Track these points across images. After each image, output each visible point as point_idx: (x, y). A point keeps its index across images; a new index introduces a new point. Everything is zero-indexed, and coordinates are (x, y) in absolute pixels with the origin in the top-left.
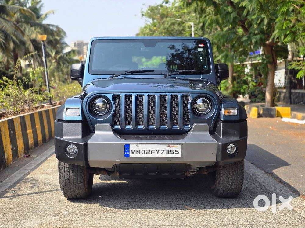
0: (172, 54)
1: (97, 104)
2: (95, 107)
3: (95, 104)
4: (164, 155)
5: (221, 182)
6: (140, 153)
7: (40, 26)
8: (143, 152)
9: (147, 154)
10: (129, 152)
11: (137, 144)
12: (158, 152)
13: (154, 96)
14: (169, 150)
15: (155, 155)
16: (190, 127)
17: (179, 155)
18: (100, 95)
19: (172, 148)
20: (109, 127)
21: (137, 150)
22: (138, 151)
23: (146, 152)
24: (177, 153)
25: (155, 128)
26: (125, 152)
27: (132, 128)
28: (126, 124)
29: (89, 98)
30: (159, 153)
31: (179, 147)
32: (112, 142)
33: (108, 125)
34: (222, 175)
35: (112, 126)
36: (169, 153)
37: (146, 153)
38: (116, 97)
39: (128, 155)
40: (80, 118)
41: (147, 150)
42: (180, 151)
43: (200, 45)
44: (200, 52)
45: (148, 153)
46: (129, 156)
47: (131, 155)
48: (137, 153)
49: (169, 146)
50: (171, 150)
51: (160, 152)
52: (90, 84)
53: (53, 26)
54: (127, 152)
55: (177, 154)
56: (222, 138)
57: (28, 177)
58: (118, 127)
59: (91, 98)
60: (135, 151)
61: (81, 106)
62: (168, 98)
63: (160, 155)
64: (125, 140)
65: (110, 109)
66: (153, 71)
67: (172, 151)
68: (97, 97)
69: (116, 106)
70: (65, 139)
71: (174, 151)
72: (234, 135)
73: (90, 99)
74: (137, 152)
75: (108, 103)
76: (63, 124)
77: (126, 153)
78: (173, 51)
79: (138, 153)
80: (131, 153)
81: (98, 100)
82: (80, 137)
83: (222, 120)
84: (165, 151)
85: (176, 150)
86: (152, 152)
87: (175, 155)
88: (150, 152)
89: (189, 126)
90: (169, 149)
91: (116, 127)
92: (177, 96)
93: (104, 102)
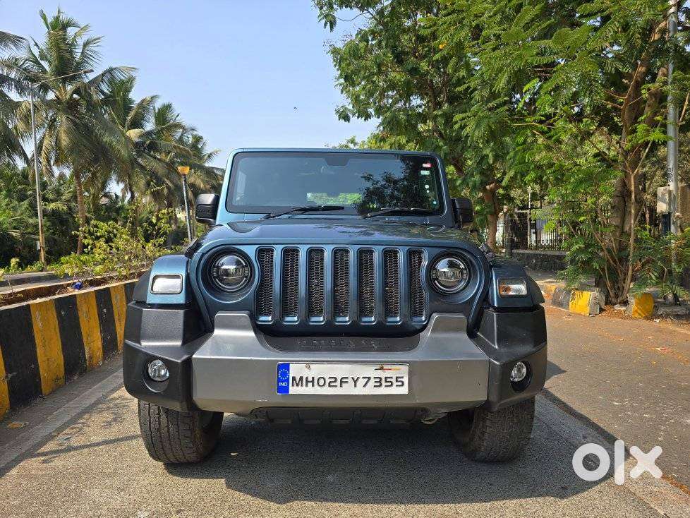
0: (368, 189)
1: (222, 268)
2: (218, 272)
3: (218, 268)
4: (370, 390)
5: (486, 436)
6: (313, 386)
7: (202, 168)
8: (322, 382)
9: (329, 386)
10: (287, 381)
11: (308, 363)
12: (355, 382)
13: (347, 252)
14: (381, 379)
15: (348, 389)
16: (424, 321)
17: (404, 390)
18: (228, 248)
19: (388, 374)
20: (246, 320)
21: (307, 378)
22: (310, 379)
23: (328, 381)
24: (400, 384)
25: (349, 321)
26: (279, 380)
27: (297, 321)
28: (286, 312)
29: (203, 254)
30: (358, 383)
31: (403, 371)
32: (250, 358)
33: (244, 314)
34: (488, 423)
35: (253, 318)
36: (381, 385)
37: (327, 384)
38: (264, 252)
39: (286, 390)
40: (181, 299)
41: (330, 378)
42: (406, 380)
43: (424, 165)
44: (425, 176)
45: (332, 384)
46: (288, 392)
47: (293, 390)
48: (307, 385)
49: (382, 368)
50: (386, 378)
51: (361, 382)
52: (222, 225)
53: (218, 169)
54: (283, 381)
55: (400, 386)
56: (497, 347)
57: (112, 396)
58: (266, 319)
59: (209, 253)
60: (301, 379)
61: (187, 270)
62: (377, 257)
63: (360, 390)
64: (280, 353)
65: (250, 279)
66: (342, 208)
67: (388, 380)
68: (223, 253)
69: (262, 273)
70: (145, 347)
71: (394, 380)
72: (523, 341)
73: (206, 256)
74: (307, 381)
75: (246, 266)
76: (141, 311)
77: (281, 384)
78: (369, 185)
79: (310, 384)
80: (293, 385)
81: (225, 259)
82: (179, 343)
83: (494, 307)
84: (372, 380)
85: (397, 378)
86: (341, 382)
87: (394, 390)
88: (338, 383)
89: (423, 318)
90: (383, 374)
91: (263, 318)
92: (396, 253)
93: (238, 263)
